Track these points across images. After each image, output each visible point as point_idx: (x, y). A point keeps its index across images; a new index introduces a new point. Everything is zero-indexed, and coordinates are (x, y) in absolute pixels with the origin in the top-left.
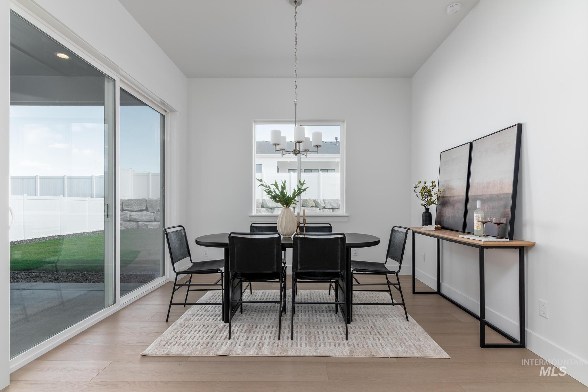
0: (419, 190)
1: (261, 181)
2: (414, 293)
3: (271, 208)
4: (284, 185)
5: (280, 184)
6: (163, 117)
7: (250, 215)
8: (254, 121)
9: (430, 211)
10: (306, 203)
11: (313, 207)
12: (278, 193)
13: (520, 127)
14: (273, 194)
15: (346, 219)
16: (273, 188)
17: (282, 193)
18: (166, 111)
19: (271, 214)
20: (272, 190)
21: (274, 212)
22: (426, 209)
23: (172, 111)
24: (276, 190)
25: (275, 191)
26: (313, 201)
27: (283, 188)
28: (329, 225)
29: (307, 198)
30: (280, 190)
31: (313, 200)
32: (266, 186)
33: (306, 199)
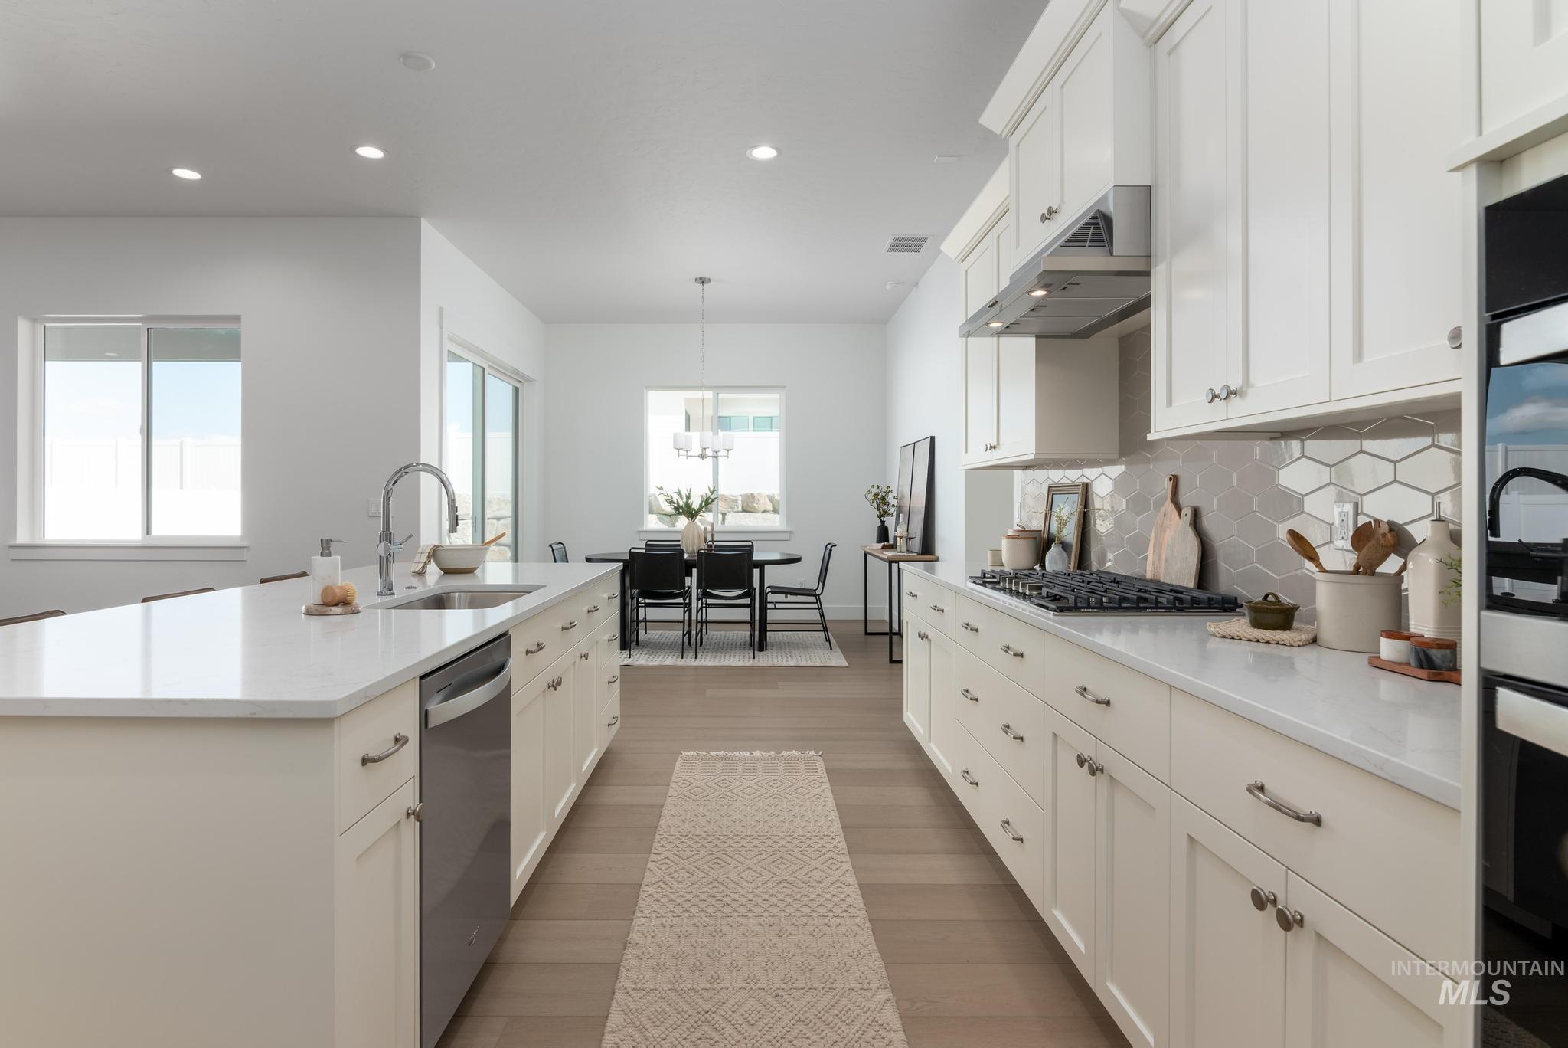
0: (871, 497)
1: (661, 489)
2: (867, 633)
3: (670, 516)
4: (689, 494)
5: (684, 493)
6: (517, 390)
7: (640, 529)
8: (647, 388)
9: (886, 524)
10: (753, 502)
11: (768, 511)
12: (681, 503)
13: (933, 439)
14: (676, 505)
15: (786, 536)
16: (676, 498)
17: (687, 505)
18: (521, 382)
19: (672, 529)
20: (675, 500)
21: (677, 524)
22: (881, 520)
23: (529, 380)
24: (680, 500)
25: (678, 503)
26: (767, 499)
27: (688, 498)
28: (750, 544)
29: (755, 492)
30: (685, 500)
31: (767, 496)
32: (667, 496)
33: (752, 494)
